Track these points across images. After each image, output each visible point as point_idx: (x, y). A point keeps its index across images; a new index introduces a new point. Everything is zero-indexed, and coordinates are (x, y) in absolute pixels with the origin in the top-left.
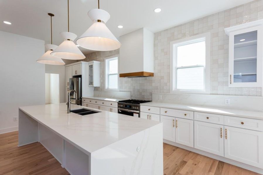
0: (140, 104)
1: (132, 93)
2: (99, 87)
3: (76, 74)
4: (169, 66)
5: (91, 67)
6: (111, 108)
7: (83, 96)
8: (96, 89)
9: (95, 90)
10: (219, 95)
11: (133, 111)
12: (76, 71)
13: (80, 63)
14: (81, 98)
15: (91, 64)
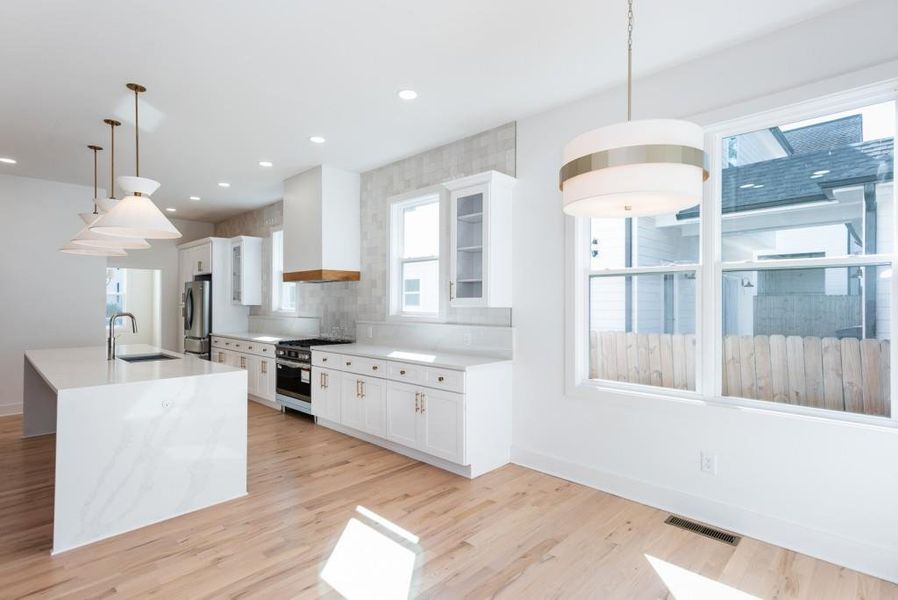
0: (312, 347)
1: (322, 321)
2: (259, 306)
3: (200, 270)
4: (385, 257)
5: (237, 251)
6: (265, 359)
7: (215, 331)
8: (254, 311)
9: (251, 315)
10: (458, 326)
11: (299, 365)
12: (200, 263)
13: (207, 243)
14: (210, 337)
15: (237, 245)
